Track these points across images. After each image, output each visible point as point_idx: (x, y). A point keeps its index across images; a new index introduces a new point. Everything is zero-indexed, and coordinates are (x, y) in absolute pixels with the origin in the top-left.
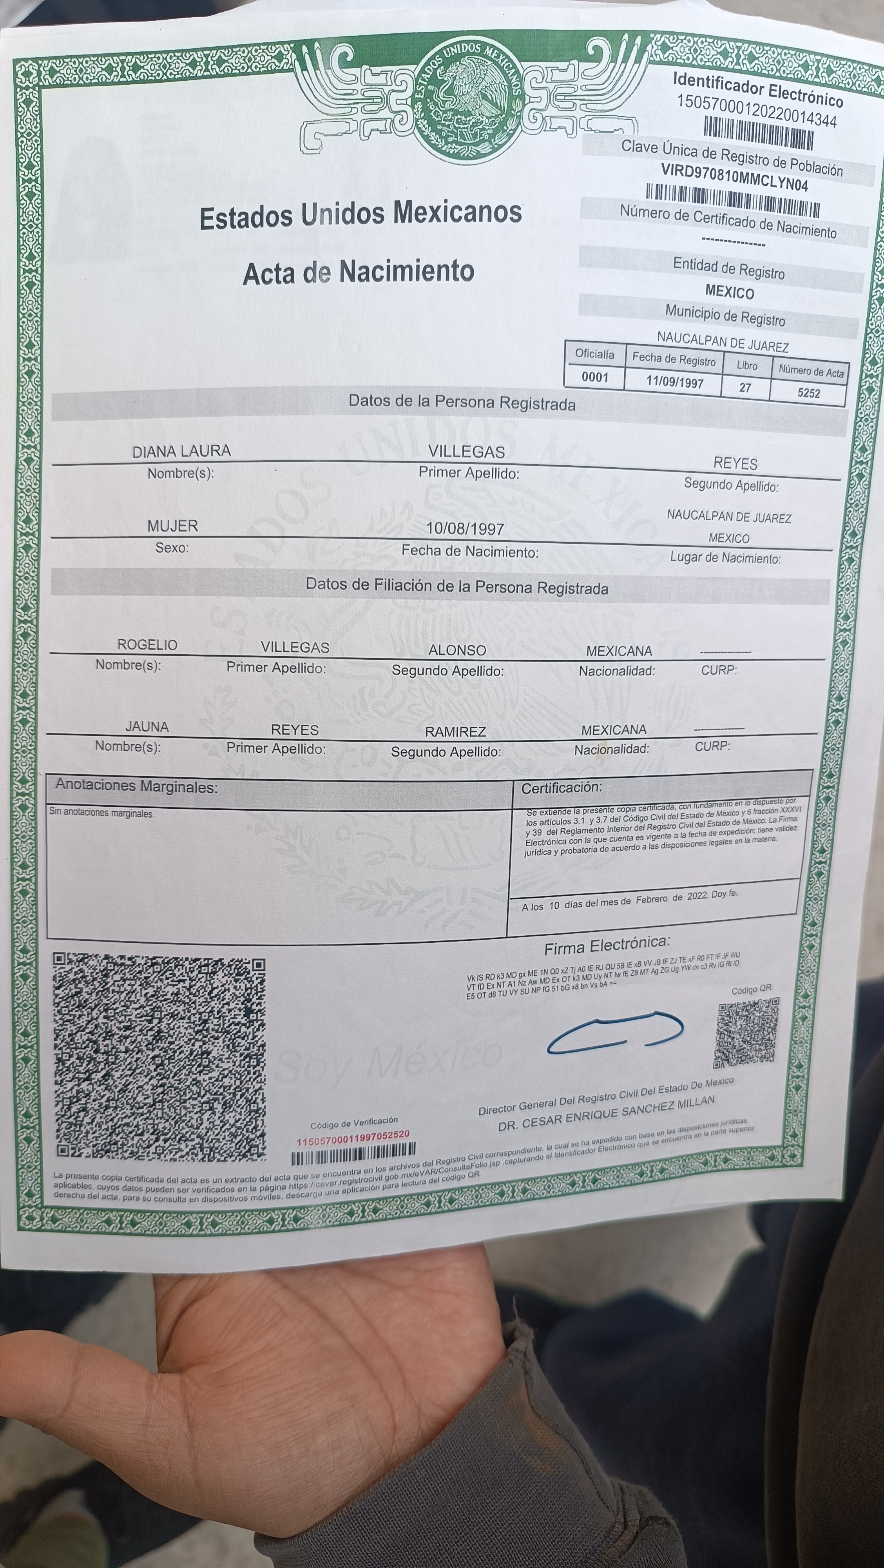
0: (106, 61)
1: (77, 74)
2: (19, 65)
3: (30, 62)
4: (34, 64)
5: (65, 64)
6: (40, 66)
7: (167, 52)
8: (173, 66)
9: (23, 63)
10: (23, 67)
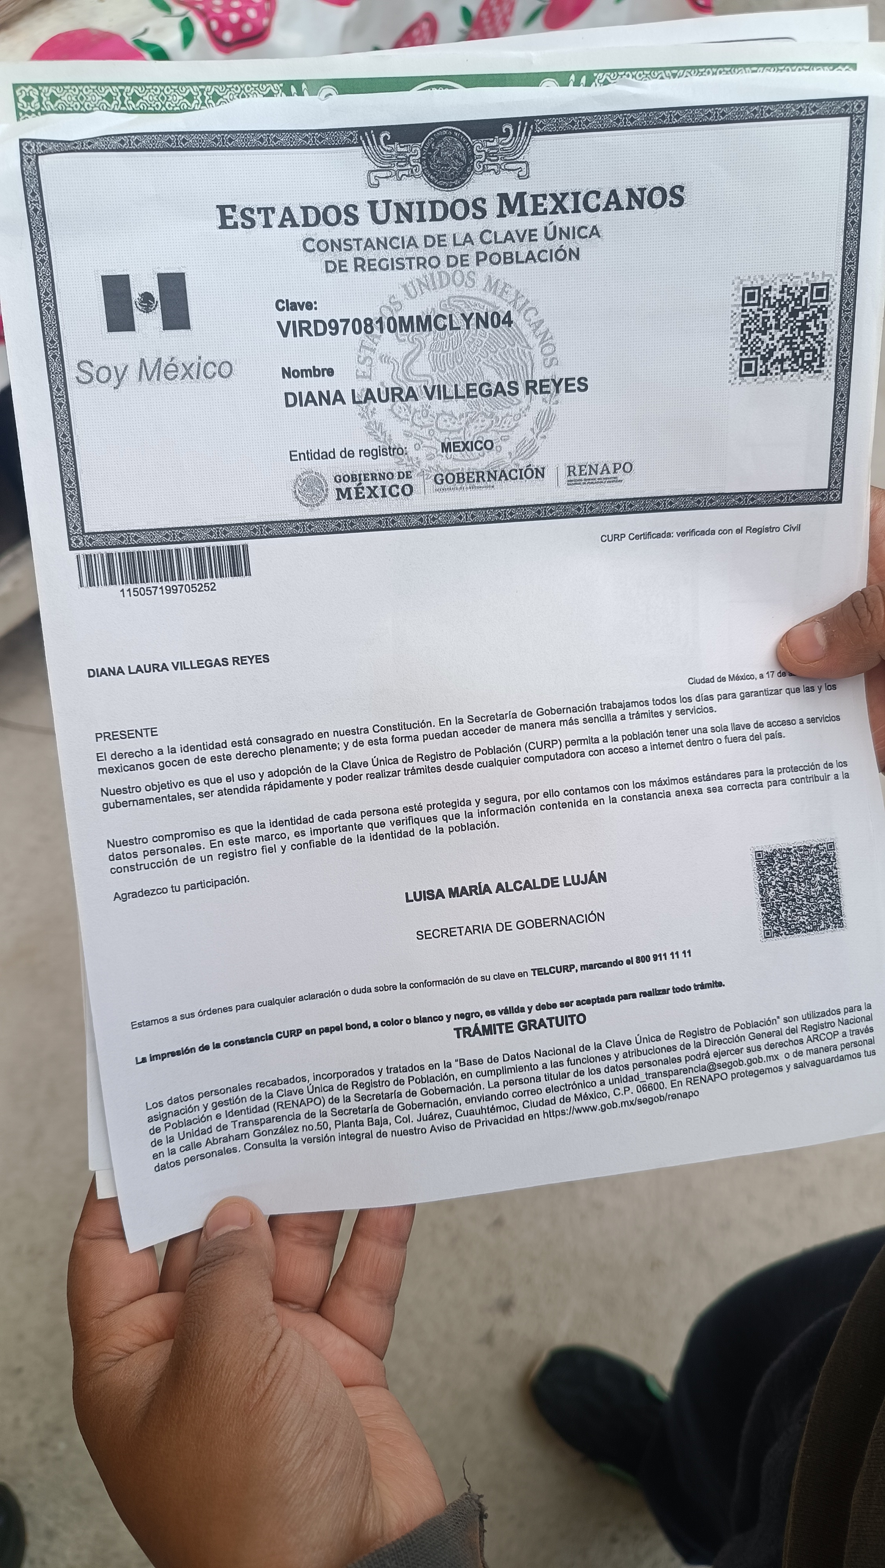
0: (106, 90)
1: (78, 101)
2: (19, 90)
3: (30, 87)
4: (35, 90)
5: (65, 91)
6: (40, 91)
7: (164, 85)
8: (171, 98)
9: (23, 88)
10: (23, 92)
